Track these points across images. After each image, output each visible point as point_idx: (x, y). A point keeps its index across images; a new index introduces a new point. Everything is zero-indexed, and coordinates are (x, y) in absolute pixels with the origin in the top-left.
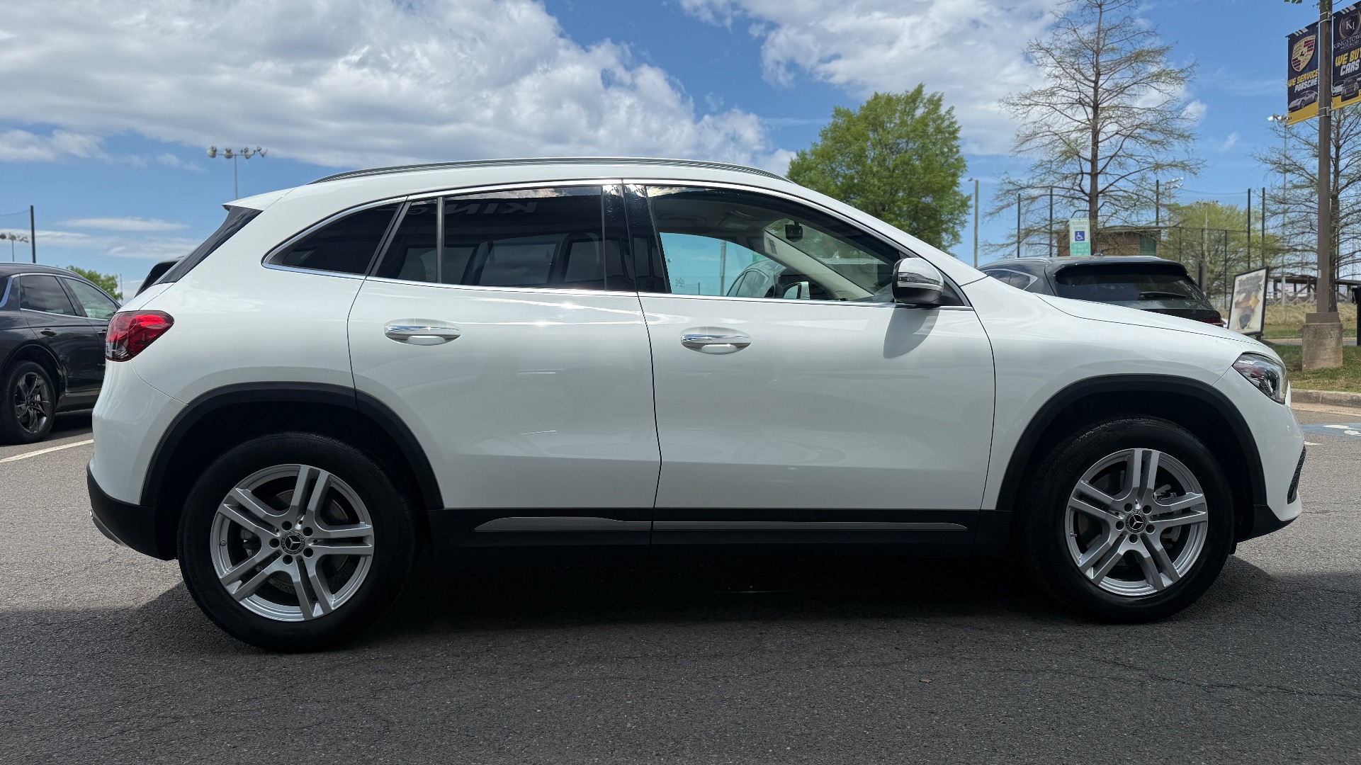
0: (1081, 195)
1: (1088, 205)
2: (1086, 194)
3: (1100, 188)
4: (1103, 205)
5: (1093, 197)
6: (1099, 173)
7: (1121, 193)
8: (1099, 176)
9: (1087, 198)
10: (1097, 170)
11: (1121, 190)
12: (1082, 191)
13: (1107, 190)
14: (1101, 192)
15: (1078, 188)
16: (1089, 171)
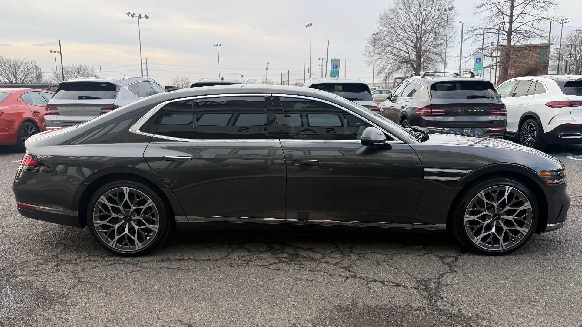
0: (505, 32)
1: (507, 37)
2: (506, 32)
3: (513, 29)
4: (514, 37)
5: (510, 33)
6: (513, 22)
7: (523, 31)
8: (513, 23)
9: (507, 34)
10: (512, 20)
11: (522, 30)
12: (504, 30)
13: (516, 30)
14: (513, 31)
15: (503, 30)
16: (509, 21)
